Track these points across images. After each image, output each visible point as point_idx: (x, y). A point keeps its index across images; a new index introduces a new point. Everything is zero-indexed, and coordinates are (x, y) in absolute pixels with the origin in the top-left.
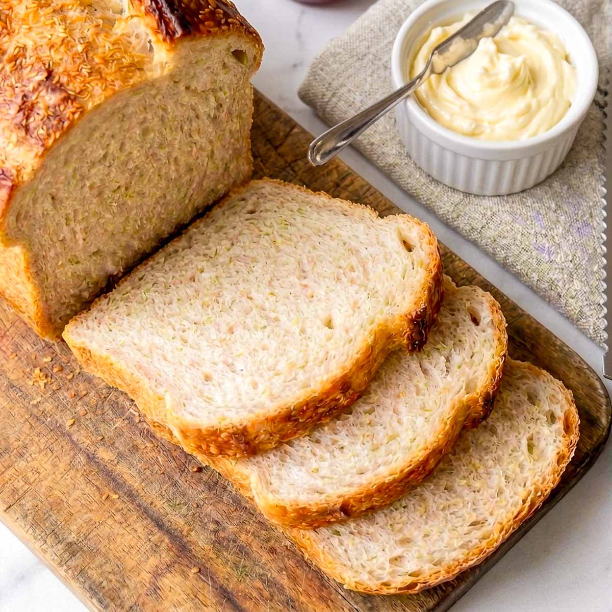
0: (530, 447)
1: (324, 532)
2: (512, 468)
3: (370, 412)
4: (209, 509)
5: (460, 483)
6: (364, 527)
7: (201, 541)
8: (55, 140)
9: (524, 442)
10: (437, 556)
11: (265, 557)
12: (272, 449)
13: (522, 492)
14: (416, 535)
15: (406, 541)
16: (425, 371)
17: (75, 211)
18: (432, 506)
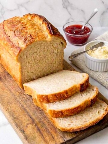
0: (98, 113)
1: (58, 119)
2: (94, 115)
3: (71, 100)
4: (40, 117)
5: (84, 115)
6: (65, 119)
7: (37, 121)
8: (29, 44)
9: (98, 112)
10: (77, 125)
11: (47, 125)
12: (52, 102)
13: (95, 118)
14: (74, 121)
15: (72, 122)
16: (82, 96)
17: (30, 61)
18: (78, 118)
